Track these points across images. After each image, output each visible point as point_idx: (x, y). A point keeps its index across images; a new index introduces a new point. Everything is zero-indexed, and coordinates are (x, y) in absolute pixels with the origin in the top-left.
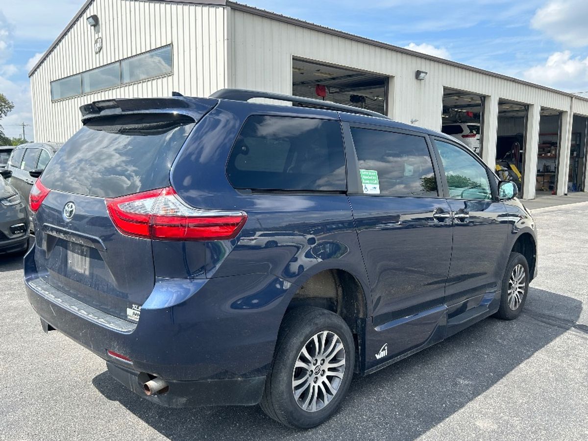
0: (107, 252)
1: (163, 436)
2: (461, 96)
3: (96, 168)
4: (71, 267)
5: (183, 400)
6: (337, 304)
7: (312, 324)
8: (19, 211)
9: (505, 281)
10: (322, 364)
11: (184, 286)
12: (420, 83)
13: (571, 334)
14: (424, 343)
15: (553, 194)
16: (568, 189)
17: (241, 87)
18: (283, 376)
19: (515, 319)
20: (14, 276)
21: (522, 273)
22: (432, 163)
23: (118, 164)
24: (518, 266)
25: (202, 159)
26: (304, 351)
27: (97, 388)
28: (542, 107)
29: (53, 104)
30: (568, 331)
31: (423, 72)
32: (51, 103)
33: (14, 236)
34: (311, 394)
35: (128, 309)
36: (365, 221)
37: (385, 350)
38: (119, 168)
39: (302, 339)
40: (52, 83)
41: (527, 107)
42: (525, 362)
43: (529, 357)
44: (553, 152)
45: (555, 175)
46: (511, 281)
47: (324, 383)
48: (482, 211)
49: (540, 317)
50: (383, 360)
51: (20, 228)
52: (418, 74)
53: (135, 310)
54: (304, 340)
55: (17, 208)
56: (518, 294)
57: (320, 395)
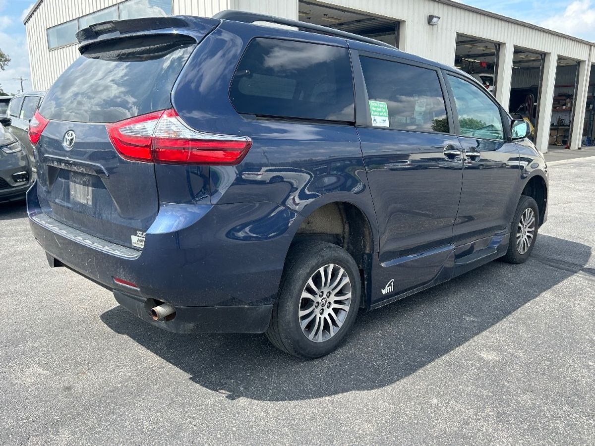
0: (109, 179)
1: (171, 365)
2: (475, 45)
3: (94, 101)
4: (73, 199)
5: (191, 325)
6: (343, 241)
7: (319, 256)
8: (20, 159)
9: (514, 224)
10: (328, 297)
11: (189, 210)
12: (433, 29)
13: (578, 276)
14: (430, 281)
15: (566, 148)
16: (582, 143)
17: (244, 9)
18: (289, 306)
19: (523, 263)
20: (19, 224)
21: (531, 217)
22: (445, 106)
23: (117, 95)
24: (528, 210)
25: (202, 88)
26: (310, 282)
27: (106, 323)
28: (559, 56)
29: (51, 53)
30: (575, 274)
31: (436, 17)
32: (48, 51)
33: (17, 184)
34: (317, 324)
35: (133, 237)
36: (375, 159)
37: (391, 286)
38: (119, 100)
39: (308, 271)
40: (49, 30)
41: (543, 56)
42: (531, 301)
43: (535, 297)
44: (569, 105)
45: (569, 129)
46: (520, 225)
47: (330, 315)
48: (495, 150)
49: (547, 261)
50: (389, 295)
51: (23, 176)
52: (430, 18)
53: (141, 237)
54: (310, 271)
55: (18, 156)
56: (527, 238)
57: (326, 327)
